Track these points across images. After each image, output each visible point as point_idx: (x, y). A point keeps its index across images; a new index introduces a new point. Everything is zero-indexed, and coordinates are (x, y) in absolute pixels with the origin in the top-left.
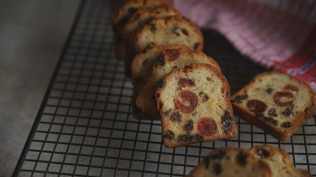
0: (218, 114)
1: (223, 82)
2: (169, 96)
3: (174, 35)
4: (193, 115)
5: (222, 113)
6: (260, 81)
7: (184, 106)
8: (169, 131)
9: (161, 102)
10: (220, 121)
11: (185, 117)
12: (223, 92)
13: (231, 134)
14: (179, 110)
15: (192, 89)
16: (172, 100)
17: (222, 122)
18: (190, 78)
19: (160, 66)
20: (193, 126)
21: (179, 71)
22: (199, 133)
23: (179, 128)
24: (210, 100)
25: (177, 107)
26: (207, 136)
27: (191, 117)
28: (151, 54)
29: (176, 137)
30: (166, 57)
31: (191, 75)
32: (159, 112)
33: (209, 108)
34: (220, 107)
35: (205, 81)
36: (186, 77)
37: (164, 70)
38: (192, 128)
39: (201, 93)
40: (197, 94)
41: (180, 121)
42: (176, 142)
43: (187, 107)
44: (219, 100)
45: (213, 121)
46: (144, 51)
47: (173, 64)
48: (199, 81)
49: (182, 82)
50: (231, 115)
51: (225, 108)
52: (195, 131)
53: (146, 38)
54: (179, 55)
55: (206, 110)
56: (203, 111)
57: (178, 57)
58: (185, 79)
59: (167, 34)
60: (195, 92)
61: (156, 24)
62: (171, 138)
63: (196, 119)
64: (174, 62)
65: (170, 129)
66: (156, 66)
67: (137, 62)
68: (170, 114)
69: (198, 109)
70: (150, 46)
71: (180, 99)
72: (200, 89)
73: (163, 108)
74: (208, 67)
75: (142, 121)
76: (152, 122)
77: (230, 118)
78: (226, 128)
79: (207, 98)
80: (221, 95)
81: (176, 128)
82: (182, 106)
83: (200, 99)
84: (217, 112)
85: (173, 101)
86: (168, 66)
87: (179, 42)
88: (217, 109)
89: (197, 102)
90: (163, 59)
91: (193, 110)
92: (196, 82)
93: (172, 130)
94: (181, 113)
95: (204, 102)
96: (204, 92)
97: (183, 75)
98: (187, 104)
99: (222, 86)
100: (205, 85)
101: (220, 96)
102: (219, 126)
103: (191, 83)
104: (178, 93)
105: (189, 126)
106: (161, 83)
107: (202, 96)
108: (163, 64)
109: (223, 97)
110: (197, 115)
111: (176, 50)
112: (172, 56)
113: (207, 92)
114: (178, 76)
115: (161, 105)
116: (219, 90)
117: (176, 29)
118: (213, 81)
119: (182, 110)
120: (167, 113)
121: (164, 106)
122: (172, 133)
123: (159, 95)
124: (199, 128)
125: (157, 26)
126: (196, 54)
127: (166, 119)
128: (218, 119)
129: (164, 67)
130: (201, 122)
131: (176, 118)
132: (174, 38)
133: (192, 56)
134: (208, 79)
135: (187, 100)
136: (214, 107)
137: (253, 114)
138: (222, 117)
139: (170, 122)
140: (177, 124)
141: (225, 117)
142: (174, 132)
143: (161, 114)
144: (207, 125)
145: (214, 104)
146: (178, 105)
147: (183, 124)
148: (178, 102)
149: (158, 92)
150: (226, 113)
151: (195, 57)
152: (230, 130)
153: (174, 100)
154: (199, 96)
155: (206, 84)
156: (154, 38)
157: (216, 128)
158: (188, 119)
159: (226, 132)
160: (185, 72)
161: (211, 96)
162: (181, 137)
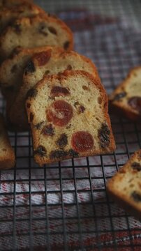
0: (95, 127)
1: (100, 91)
2: (40, 106)
4: (67, 128)
5: (99, 126)
7: (57, 118)
8: (40, 146)
9: (31, 113)
10: (97, 135)
11: (58, 131)
12: (100, 102)
13: (108, 149)
14: (52, 123)
15: (66, 99)
16: (43, 111)
17: (98, 137)
18: (64, 86)
19: (30, 73)
20: (67, 140)
21: (52, 78)
22: (73, 148)
23: (52, 143)
24: (86, 112)
25: (49, 119)
26: (83, 151)
27: (65, 131)
28: (18, 61)
29: (48, 153)
30: (36, 62)
31: (66, 83)
32: (29, 125)
33: (85, 120)
34: (97, 119)
35: (82, 90)
36: (59, 85)
37: (35, 77)
38: (66, 143)
39: (76, 104)
40: (72, 104)
41: (52, 135)
42: (48, 159)
43: (60, 120)
44: (96, 112)
45: (89, 135)
46: (11, 57)
47: (44, 69)
48: (74, 90)
49: (56, 91)
50: (109, 129)
51: (102, 120)
52: (69, 147)
55: (82, 123)
56: (78, 124)
57: (48, 60)
58: (59, 87)
59: (33, 34)
60: (70, 102)
62: (42, 155)
63: (70, 133)
65: (42, 144)
66: (26, 74)
67: (5, 69)
68: (42, 127)
69: (72, 122)
70: (16, 51)
71: (53, 110)
72: (76, 99)
73: (34, 120)
74: (85, 74)
76: (16, 134)
77: (108, 133)
78: (103, 143)
79: (83, 109)
80: (98, 105)
81: (49, 144)
82: (55, 118)
83: (75, 110)
84: (93, 125)
85: (45, 112)
86: (40, 72)
88: (94, 121)
89: (72, 113)
90: (33, 64)
91: (68, 122)
92: (71, 91)
93: (44, 145)
94: (53, 126)
95: (79, 113)
96: (80, 102)
97: (57, 83)
98: (61, 116)
99: (99, 95)
100: (80, 95)
101: (98, 107)
102: (95, 141)
103: (66, 92)
104: (51, 101)
105: (63, 139)
106: (32, 93)
107: (78, 106)
108: (33, 70)
109: (100, 107)
110: (72, 128)
111: (46, 53)
112: (42, 60)
113: (83, 102)
114: (50, 83)
115: (32, 116)
116: (96, 102)
117: (43, 28)
118: (90, 90)
119: (55, 123)
120: (38, 126)
121: (35, 118)
122: (43, 149)
123: (29, 105)
124: (74, 142)
125: (22, 27)
126: (68, 55)
127: (38, 133)
128: (94, 133)
129: (35, 74)
130: (76, 137)
131: (48, 131)
134: (85, 88)
135: (60, 111)
136: (91, 119)
138: (99, 130)
139: (42, 137)
140: (49, 139)
141: (103, 131)
142: (46, 147)
143: (31, 127)
144: (83, 140)
145: (91, 116)
146: (51, 117)
147: (56, 138)
148: (51, 113)
149: (28, 101)
150: (104, 126)
152: (108, 145)
153: (47, 112)
154: (74, 107)
155: (83, 93)
157: (92, 143)
158: (61, 133)
159: (102, 147)
160: (59, 79)
161: (88, 107)
162: (54, 153)
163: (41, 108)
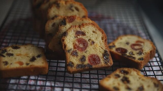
1: (102, 33)
3: (71, 11)
4: (85, 52)
5: (103, 51)
6: (121, 39)
7: (79, 47)
8: (70, 62)
9: (65, 44)
10: (102, 56)
11: (80, 54)
12: (102, 39)
13: (109, 64)
14: (76, 49)
15: (84, 37)
16: (71, 43)
17: (103, 57)
18: (82, 31)
19: (63, 25)
20: (85, 59)
21: (76, 26)
22: (89, 63)
23: (77, 60)
24: (95, 44)
26: (95, 65)
27: (84, 54)
28: (56, 21)
29: (75, 66)
30: (67, 20)
31: (83, 29)
32: (64, 50)
33: (95, 48)
34: (102, 48)
35: (92, 33)
36: (80, 30)
37: (66, 28)
38: (85, 60)
40: (87, 40)
41: (77, 56)
42: (75, 69)
43: (81, 48)
44: (101, 44)
45: (98, 56)
46: (53, 18)
47: (71, 24)
48: (88, 33)
49: (78, 33)
50: (108, 53)
51: (104, 48)
52: (87, 62)
53: (54, 12)
54: (75, 20)
55: (93, 50)
56: (91, 51)
57: (74, 20)
58: (80, 32)
59: (66, 10)
60: (86, 39)
61: (60, 3)
62: (72, 66)
63: (87, 55)
64: (72, 23)
65: (71, 60)
66: (61, 25)
67: (48, 24)
68: (71, 52)
69: (88, 49)
70: (56, 16)
71: (77, 43)
72: (89, 37)
73: (66, 48)
74: (93, 25)
75: (52, 61)
76: (58, 61)
77: (108, 55)
78: (106, 61)
79: (93, 42)
80: (101, 41)
81: (75, 60)
82: (78, 47)
83: (89, 43)
84: (100, 51)
85: (72, 44)
86: (68, 25)
88: (99, 49)
89: (87, 44)
90: (65, 21)
91: (85, 49)
92: (86, 33)
93: (73, 61)
94: (77, 51)
95: (91, 45)
96: (91, 39)
97: (78, 29)
98: (81, 46)
99: (102, 36)
100: (92, 35)
102: (101, 59)
103: (83, 34)
104: (75, 39)
105: (83, 59)
106: (65, 34)
107: (90, 41)
108: (65, 24)
109: (103, 42)
110: (88, 52)
111: (73, 16)
112: (70, 20)
113: (93, 39)
114: (75, 30)
115: (65, 46)
116: (100, 38)
117: (71, 7)
118: (96, 33)
120: (69, 51)
121: (67, 47)
122: (72, 63)
123: (63, 40)
124: (89, 60)
125: (61, 5)
126: (85, 19)
127: (69, 55)
128: (100, 55)
129: (66, 26)
130: (90, 57)
131: (75, 54)
132: (70, 13)
133: (83, 20)
134: (94, 32)
135: (81, 43)
136: (98, 48)
137: (120, 54)
138: (103, 54)
139: (71, 57)
140: (75, 58)
141: (105, 54)
144: (94, 59)
145: (98, 46)
146: (76, 46)
147: (79, 58)
148: (76, 45)
149: (63, 38)
150: (105, 51)
152: (108, 62)
155: (93, 35)
156: (58, 12)
157: (100, 60)
158: (82, 55)
159: (106, 63)
160: (80, 27)
161: (96, 41)
162: (78, 66)
163: (70, 42)
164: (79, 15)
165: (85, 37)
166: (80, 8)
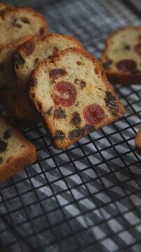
0: (101, 97)
1: (94, 62)
2: (44, 93)
3: (16, 28)
4: (76, 106)
5: (103, 95)
7: (64, 99)
8: (57, 131)
9: (38, 102)
10: (105, 104)
11: (68, 111)
12: (97, 72)
13: (119, 114)
14: (60, 106)
15: (65, 79)
16: (48, 96)
17: (107, 105)
18: (60, 67)
19: (21, 66)
20: (80, 118)
21: (46, 63)
22: (88, 123)
23: (67, 125)
24: (87, 85)
25: (56, 103)
26: (97, 124)
27: (75, 109)
29: (67, 135)
30: (22, 53)
31: (60, 64)
32: (40, 113)
33: (89, 94)
34: (100, 89)
35: (76, 66)
36: (55, 68)
37: (27, 68)
38: (80, 120)
39: (76, 81)
40: (73, 82)
41: (65, 116)
42: (69, 141)
43: (67, 100)
44: (97, 83)
45: (98, 106)
48: (69, 68)
49: (54, 74)
50: (113, 95)
51: (104, 89)
52: (83, 123)
54: (34, 46)
55: (87, 97)
56: (85, 99)
57: (34, 49)
58: (55, 70)
60: (70, 81)
62: (63, 138)
63: (80, 110)
64: (33, 54)
65: (58, 129)
66: (17, 68)
68: (53, 112)
69: (79, 98)
71: (58, 93)
72: (74, 76)
73: (43, 108)
74: (74, 50)
77: (114, 99)
78: (113, 110)
79: (83, 84)
80: (96, 76)
81: (64, 126)
82: (62, 99)
83: (77, 86)
84: (99, 96)
85: (50, 97)
86: (29, 62)
87: (22, 34)
88: (97, 92)
89: (75, 91)
90: (20, 56)
91: (74, 100)
92: (67, 70)
93: (61, 129)
94: (63, 108)
95: (82, 88)
96: (79, 77)
97: (52, 66)
98: (66, 96)
99: (94, 66)
100: (77, 71)
101: (97, 78)
102: (105, 110)
103: (63, 72)
105: (76, 119)
106: (31, 82)
107: (78, 82)
108: (23, 62)
109: (99, 77)
110: (80, 105)
111: (29, 42)
112: (27, 50)
113: (82, 77)
114: (46, 68)
115: (40, 105)
116: (92, 72)
117: (15, 21)
118: (84, 64)
119: (63, 104)
120: (49, 112)
121: (43, 106)
122: (61, 133)
123: (34, 95)
124: (86, 117)
126: (50, 38)
127: (50, 119)
128: (102, 103)
129: (26, 64)
130: (87, 111)
131: (60, 115)
132: (17, 32)
133: (48, 42)
134: (79, 63)
135: (64, 92)
136: (94, 91)
138: (105, 99)
139: (56, 122)
140: (63, 121)
141: (109, 98)
142: (63, 131)
143: (43, 115)
144: (94, 112)
145: (93, 88)
146: (57, 100)
147: (69, 119)
148: (57, 97)
149: (32, 91)
150: (108, 94)
151: (50, 41)
152: (117, 110)
153: (52, 96)
155: (78, 69)
157: (103, 113)
158: (72, 112)
159: (114, 114)
160: (53, 62)
161: (87, 80)
162: (72, 133)
163: (46, 95)
164: (33, 29)
165: (67, 77)
166: (29, 16)
